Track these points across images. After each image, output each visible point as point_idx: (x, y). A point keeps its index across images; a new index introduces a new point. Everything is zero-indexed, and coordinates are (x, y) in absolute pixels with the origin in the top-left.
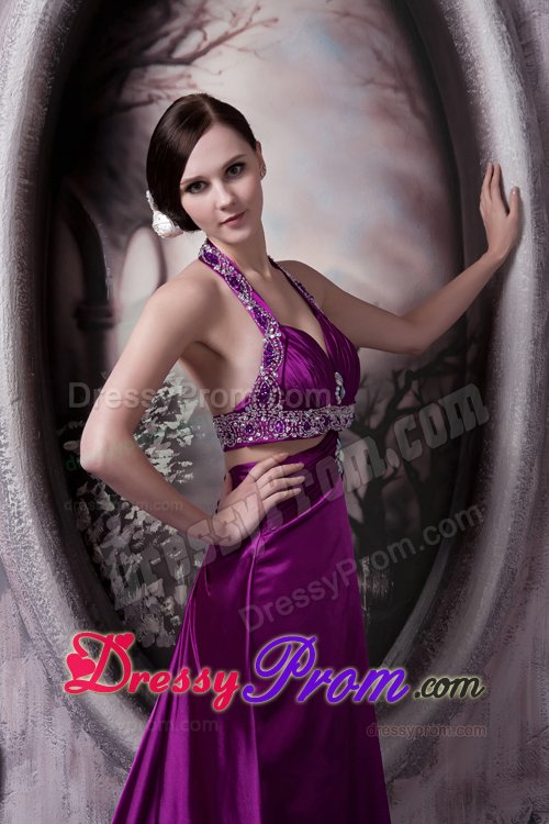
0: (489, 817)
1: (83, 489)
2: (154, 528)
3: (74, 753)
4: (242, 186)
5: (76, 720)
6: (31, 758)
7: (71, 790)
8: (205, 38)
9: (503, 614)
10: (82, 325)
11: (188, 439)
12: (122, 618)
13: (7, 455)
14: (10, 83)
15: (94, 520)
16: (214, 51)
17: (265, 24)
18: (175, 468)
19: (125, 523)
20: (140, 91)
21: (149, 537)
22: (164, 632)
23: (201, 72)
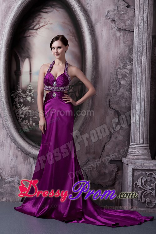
0: (80, 161)
1: (14, 103)
2: (26, 111)
3: (11, 146)
5: (11, 140)
6: (3, 146)
7: (10, 152)
8: (40, 26)
9: (84, 125)
10: (16, 75)
11: (33, 95)
13: (2, 94)
14: (6, 32)
15: (16, 109)
16: (41, 28)
17: (50, 24)
18: (31, 100)
20: (28, 34)
22: (27, 129)
23: (39, 32)
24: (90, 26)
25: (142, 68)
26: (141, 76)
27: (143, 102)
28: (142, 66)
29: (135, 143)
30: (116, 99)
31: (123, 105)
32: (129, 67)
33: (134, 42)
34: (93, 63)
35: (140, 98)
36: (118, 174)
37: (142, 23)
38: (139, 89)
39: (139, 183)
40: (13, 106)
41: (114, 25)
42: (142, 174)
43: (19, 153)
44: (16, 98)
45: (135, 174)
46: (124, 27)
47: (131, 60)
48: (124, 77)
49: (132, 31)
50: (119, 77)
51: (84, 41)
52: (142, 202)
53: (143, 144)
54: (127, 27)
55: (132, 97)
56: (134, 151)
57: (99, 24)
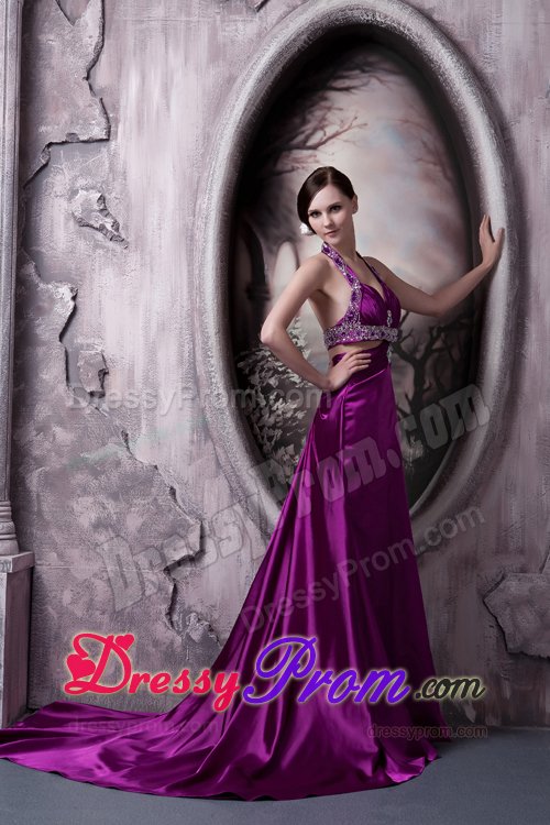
2: (289, 415)
4: (338, 217)
8: (325, 135)
10: (250, 297)
15: (255, 410)
16: (329, 142)
17: (360, 126)
19: (271, 412)
20: (287, 164)
21: (286, 420)
23: (323, 153)
24: (498, 128)
44: (255, 373)
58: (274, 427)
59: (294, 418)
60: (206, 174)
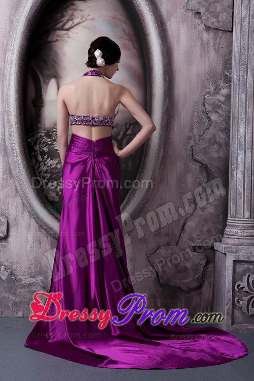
0: (146, 247)
1: (33, 154)
2: (53, 166)
3: (29, 224)
5: (30, 215)
6: (17, 226)
7: (28, 235)
8: (73, 23)
10: (35, 106)
12: (44, 192)
13: (13, 139)
14: (17, 34)
15: (36, 163)
16: (75, 27)
17: (91, 20)
19: (45, 165)
20: (54, 38)
21: (52, 169)
22: (56, 196)
23: (72, 33)
24: (160, 23)
25: (247, 93)
26: (246, 106)
27: (250, 150)
28: (247, 90)
29: (236, 218)
30: (203, 145)
31: (215, 155)
32: (224, 91)
33: (233, 50)
34: (164, 85)
35: (245, 143)
36: (208, 270)
37: (248, 17)
38: (242, 130)
39: (244, 284)
40: (31, 158)
41: (198, 21)
42: (249, 270)
43: (43, 237)
44: (36, 144)
45: (238, 269)
46: (216, 25)
47: (228, 80)
48: (216, 107)
49: (229, 31)
50: (209, 108)
51: (150, 48)
52: (250, 314)
53: (250, 220)
54: (221, 24)
55: (231, 142)
56: (234, 231)
57: (173, 19)
58: (46, 172)
59: (56, 168)
60: (10, 41)
